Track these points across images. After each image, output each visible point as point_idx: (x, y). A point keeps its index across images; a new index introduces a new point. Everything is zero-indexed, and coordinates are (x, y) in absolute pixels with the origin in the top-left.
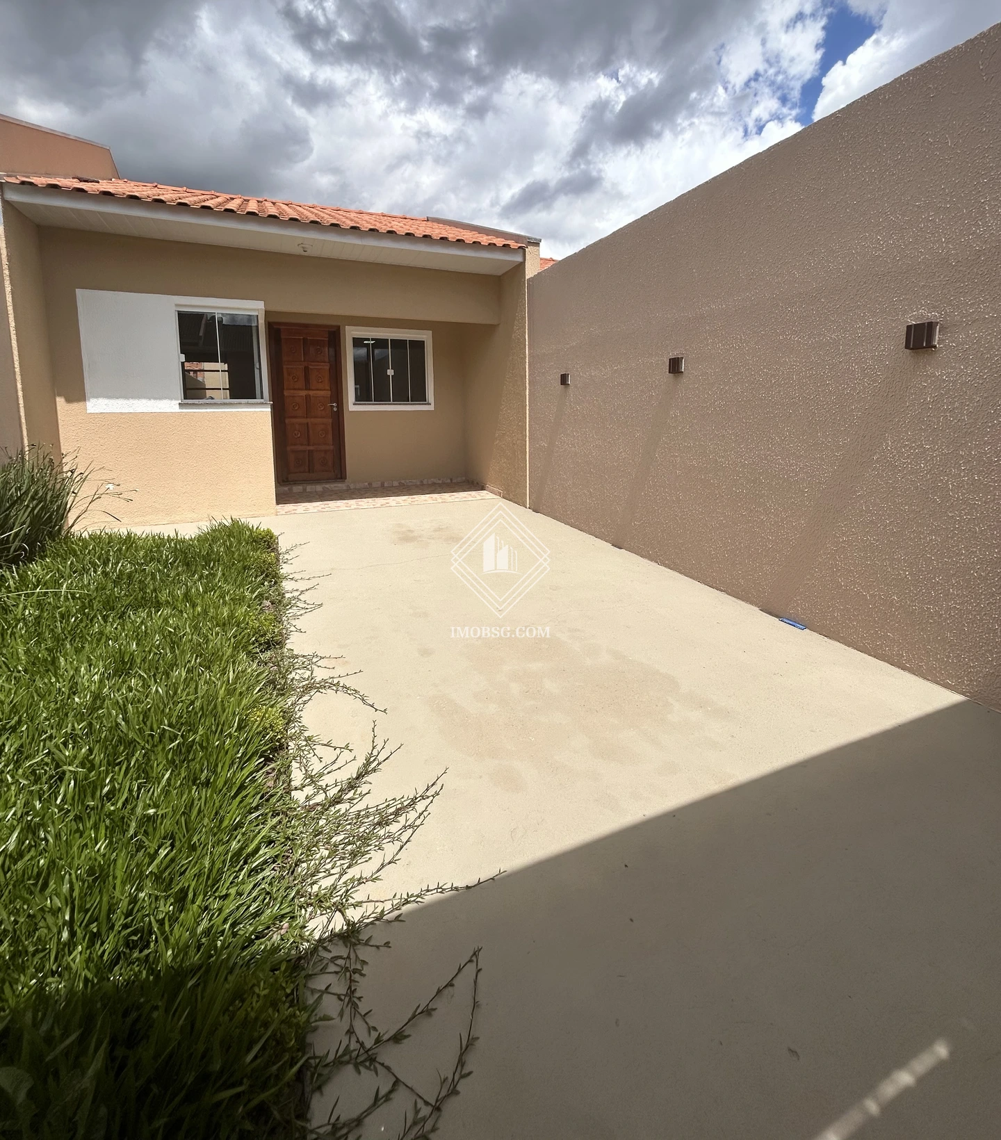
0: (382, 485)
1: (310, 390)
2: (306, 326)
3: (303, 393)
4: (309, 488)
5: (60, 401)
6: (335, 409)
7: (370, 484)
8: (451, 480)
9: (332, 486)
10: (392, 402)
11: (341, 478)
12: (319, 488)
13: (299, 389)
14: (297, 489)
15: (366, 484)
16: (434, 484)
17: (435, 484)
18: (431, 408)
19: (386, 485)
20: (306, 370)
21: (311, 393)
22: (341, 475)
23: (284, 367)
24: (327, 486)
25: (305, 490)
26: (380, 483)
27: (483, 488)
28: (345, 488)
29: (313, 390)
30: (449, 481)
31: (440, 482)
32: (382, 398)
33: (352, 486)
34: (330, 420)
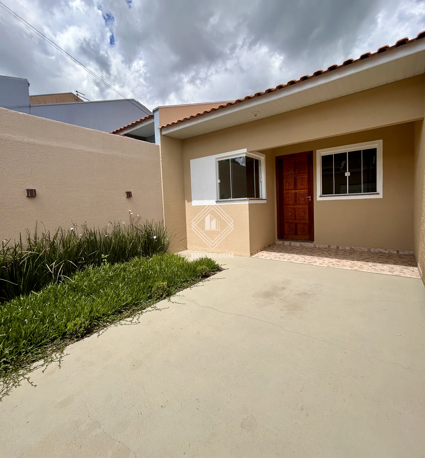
1: (297, 189)
3: (293, 191)
5: (186, 201)
6: (310, 200)
10: (348, 194)
11: (312, 240)
13: (291, 190)
18: (380, 196)
20: (295, 179)
21: (297, 191)
22: (312, 238)
23: (284, 178)
28: (313, 246)
29: (298, 189)
32: (340, 191)
33: (317, 246)
34: (307, 206)
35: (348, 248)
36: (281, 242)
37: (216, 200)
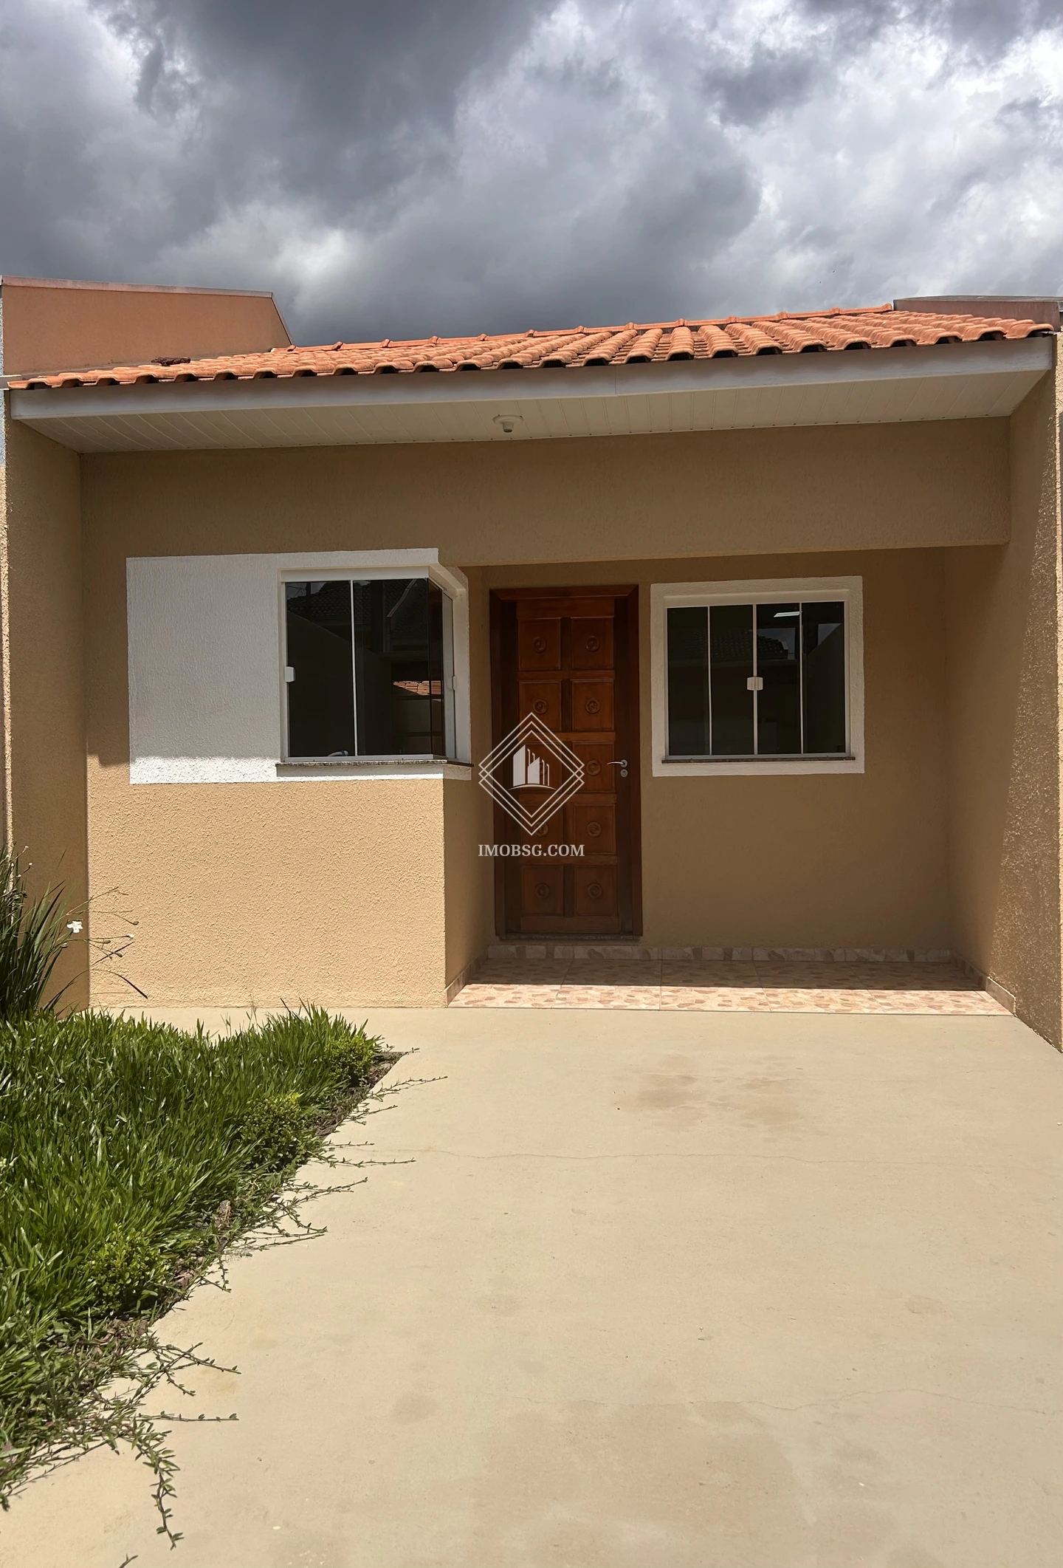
0: (728, 955)
1: (573, 730)
2: (565, 592)
4: (559, 951)
5: (93, 762)
6: (624, 774)
7: (697, 952)
8: (911, 955)
9: (609, 948)
10: (756, 755)
11: (631, 933)
12: (580, 951)
14: (535, 950)
15: (688, 950)
16: (861, 962)
17: (867, 962)
18: (858, 767)
19: (736, 956)
20: (566, 689)
21: (573, 737)
22: (631, 928)
23: (522, 683)
24: (599, 949)
25: (550, 954)
26: (720, 950)
27: (979, 985)
28: (638, 957)
29: (576, 731)
30: (904, 958)
31: (880, 958)
32: (734, 746)
33: (655, 954)
34: (610, 800)
35: (761, 955)
36: (512, 949)
37: (279, 761)
